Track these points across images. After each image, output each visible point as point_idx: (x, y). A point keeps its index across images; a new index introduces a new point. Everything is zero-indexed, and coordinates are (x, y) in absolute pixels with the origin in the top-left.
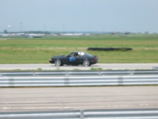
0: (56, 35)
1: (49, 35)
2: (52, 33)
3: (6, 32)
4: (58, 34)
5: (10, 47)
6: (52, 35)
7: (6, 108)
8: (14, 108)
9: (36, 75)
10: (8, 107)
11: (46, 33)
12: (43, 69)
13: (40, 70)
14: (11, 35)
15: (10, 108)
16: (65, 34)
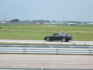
0: (84, 24)
1: (79, 24)
2: (82, 22)
3: (54, 22)
4: (85, 23)
5: (57, 31)
6: (81, 23)
7: (54, 66)
8: (58, 67)
9: (72, 47)
10: (55, 66)
11: (78, 22)
12: (76, 44)
13: (74, 45)
14: (57, 23)
15: (56, 67)
16: (89, 23)
